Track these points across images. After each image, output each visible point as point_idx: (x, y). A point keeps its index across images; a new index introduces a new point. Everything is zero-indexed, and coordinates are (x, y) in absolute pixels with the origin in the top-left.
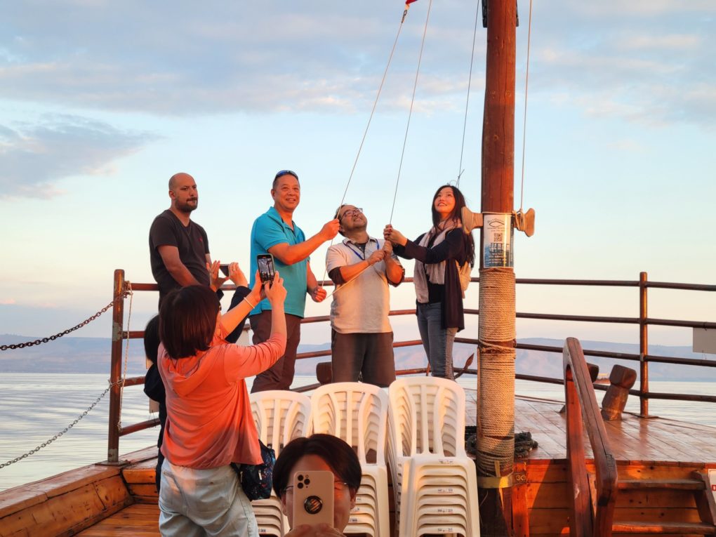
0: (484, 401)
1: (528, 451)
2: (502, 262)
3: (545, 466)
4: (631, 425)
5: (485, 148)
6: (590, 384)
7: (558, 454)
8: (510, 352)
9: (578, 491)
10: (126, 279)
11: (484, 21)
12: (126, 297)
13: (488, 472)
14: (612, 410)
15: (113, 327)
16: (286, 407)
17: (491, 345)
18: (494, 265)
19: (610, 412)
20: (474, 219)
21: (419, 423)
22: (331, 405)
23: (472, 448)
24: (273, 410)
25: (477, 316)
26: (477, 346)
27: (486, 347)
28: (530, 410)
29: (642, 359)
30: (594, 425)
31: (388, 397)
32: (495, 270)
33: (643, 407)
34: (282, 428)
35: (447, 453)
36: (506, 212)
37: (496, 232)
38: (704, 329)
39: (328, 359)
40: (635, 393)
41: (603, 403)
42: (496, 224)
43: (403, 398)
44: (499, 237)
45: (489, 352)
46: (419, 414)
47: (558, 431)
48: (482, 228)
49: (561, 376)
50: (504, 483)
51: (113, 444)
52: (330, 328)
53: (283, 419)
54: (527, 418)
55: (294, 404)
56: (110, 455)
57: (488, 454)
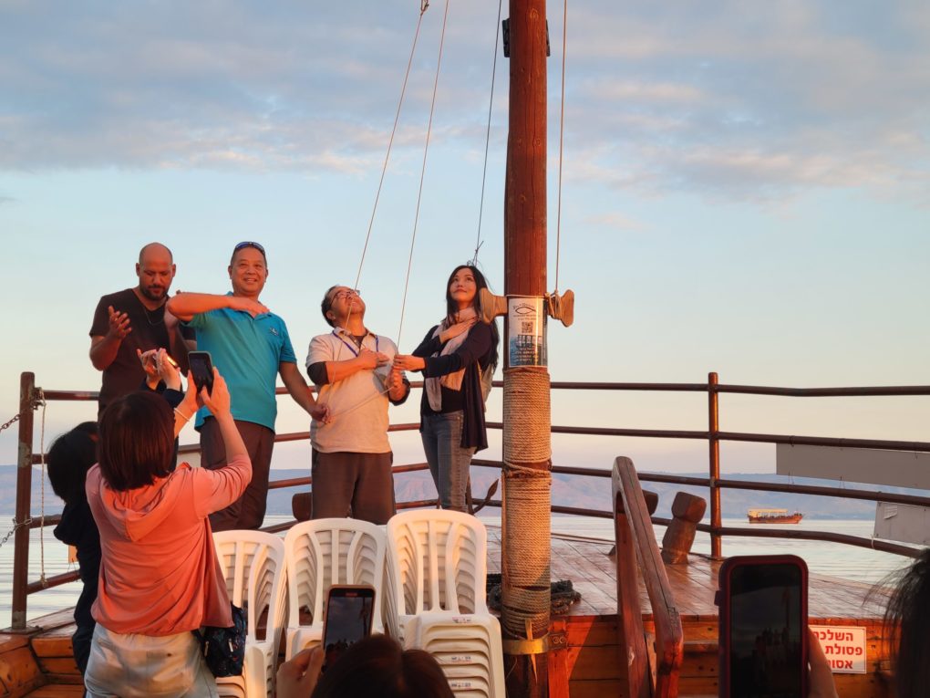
0: (512, 542)
1: (568, 604)
2: (533, 359)
3: (589, 625)
4: (700, 570)
5: (509, 212)
6: (647, 518)
7: (606, 609)
8: (544, 476)
9: (633, 656)
10: (37, 384)
11: (505, 48)
12: (36, 409)
13: (516, 633)
14: (675, 551)
15: (19, 448)
16: (251, 552)
17: (519, 467)
18: (523, 363)
19: (673, 553)
20: (496, 305)
21: (427, 570)
22: (310, 548)
23: (496, 602)
24: (233, 556)
25: (501, 431)
26: (501, 469)
27: (513, 469)
28: (571, 552)
29: (713, 485)
30: (652, 569)
31: (386, 537)
32: (524, 370)
33: (715, 547)
34: (245, 580)
35: (463, 609)
36: (537, 294)
37: (525, 321)
38: (790, 445)
39: (307, 489)
40: (704, 528)
41: (664, 542)
42: (524, 310)
43: (406, 537)
44: (529, 327)
45: (516, 476)
46: (427, 558)
47: (607, 579)
48: (506, 316)
49: (610, 508)
50: (536, 647)
51: (19, 606)
52: (311, 447)
53: (246, 568)
54: (568, 561)
55: (262, 548)
56: (14, 620)
57: (517, 610)
